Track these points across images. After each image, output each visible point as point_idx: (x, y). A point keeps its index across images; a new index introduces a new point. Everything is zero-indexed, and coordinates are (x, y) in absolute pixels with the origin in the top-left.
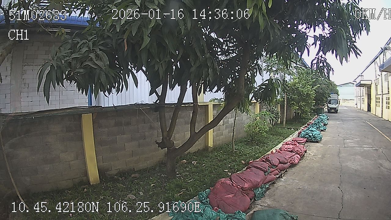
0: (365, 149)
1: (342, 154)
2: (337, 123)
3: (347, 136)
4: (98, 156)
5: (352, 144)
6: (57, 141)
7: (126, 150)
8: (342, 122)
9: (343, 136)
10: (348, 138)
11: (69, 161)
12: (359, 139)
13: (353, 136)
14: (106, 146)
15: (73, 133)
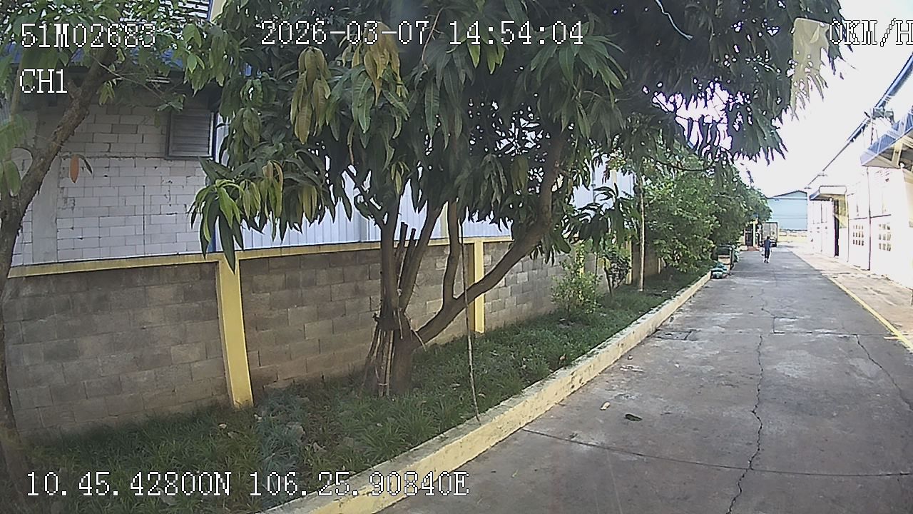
0: (819, 336)
1: (767, 348)
2: (761, 283)
3: (783, 310)
4: (250, 351)
5: (791, 326)
6: (165, 320)
7: (307, 338)
8: (776, 280)
9: (773, 310)
10: (786, 315)
11: (190, 363)
12: (809, 317)
13: (795, 310)
14: (267, 329)
15: (200, 302)
